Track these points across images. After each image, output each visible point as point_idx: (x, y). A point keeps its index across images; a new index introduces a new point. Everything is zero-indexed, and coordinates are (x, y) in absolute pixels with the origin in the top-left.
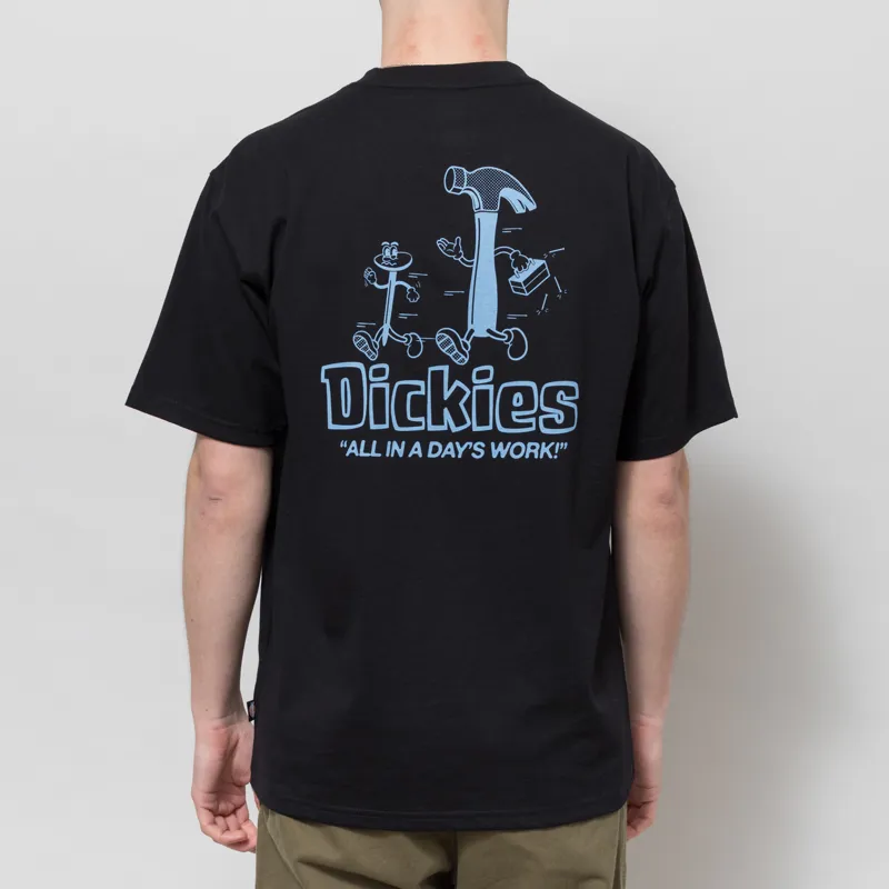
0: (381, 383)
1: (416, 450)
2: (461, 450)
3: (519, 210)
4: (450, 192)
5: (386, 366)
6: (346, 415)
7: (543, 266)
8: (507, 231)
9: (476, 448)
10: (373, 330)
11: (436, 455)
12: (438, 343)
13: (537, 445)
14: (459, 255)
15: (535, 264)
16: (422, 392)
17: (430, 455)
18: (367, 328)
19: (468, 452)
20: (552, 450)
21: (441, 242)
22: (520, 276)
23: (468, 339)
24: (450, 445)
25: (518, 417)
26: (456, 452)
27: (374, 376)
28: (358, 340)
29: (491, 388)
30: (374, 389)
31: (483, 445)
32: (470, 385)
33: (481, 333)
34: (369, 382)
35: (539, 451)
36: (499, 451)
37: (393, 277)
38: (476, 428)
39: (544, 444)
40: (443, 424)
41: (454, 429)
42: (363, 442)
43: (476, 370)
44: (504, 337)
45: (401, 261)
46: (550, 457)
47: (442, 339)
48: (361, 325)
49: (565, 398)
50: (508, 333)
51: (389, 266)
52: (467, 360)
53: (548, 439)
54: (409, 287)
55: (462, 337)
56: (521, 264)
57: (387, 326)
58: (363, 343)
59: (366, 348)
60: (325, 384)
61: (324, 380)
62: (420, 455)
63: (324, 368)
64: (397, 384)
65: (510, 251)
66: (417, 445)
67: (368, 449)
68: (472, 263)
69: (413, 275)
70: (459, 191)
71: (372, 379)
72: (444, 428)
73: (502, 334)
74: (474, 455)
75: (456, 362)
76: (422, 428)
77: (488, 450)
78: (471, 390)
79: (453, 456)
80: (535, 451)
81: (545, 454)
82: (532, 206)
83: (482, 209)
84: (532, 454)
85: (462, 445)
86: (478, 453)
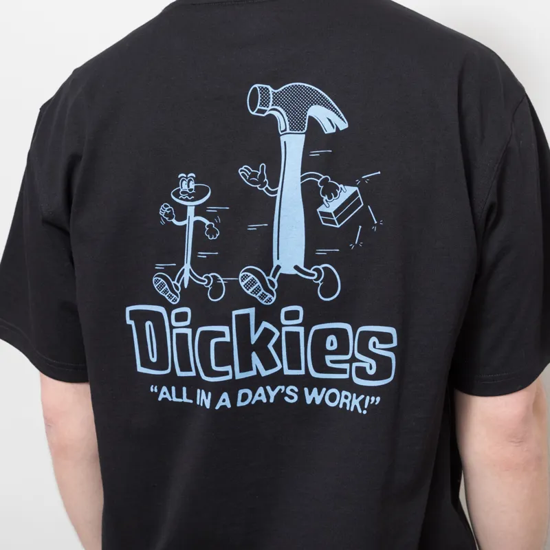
0: (183, 328)
1: (224, 401)
2: (273, 394)
3: (329, 130)
4: (254, 113)
5: (187, 310)
6: (154, 360)
7: (355, 194)
8: (315, 154)
9: (289, 392)
10: (172, 272)
11: (246, 403)
12: (242, 284)
13: (349, 394)
14: (263, 185)
15: (346, 192)
16: (227, 339)
17: (240, 404)
18: (166, 270)
19: (280, 396)
20: (362, 403)
21: (244, 171)
22: (330, 206)
23: (274, 276)
24: (261, 390)
25: (332, 362)
26: (268, 397)
27: (177, 320)
28: (157, 282)
29: (301, 330)
30: (177, 334)
31: (296, 389)
32: (279, 326)
33: (288, 269)
34: (172, 327)
35: (351, 402)
36: (314, 396)
37: (191, 211)
38: (287, 372)
39: (355, 395)
40: (252, 369)
41: (264, 373)
42: (173, 388)
43: (284, 310)
44: (313, 275)
45: (199, 193)
46: (360, 411)
47: (245, 278)
48: (159, 266)
49: (378, 345)
50: (318, 270)
51: (187, 200)
52: (274, 299)
53: (359, 390)
54: (207, 222)
55: (268, 275)
56: (331, 191)
57: (187, 267)
58: (162, 286)
59: (166, 292)
60: (130, 326)
61: (129, 322)
62: (229, 406)
63: (128, 309)
64: (200, 330)
65: (319, 177)
66: (225, 395)
67: (179, 395)
68: (276, 192)
69: (212, 209)
70: (265, 111)
71: (174, 323)
72: (253, 373)
73: (311, 271)
74: (287, 399)
75: (263, 302)
76: (229, 377)
77: (301, 395)
78: (280, 331)
79: (265, 401)
80: (348, 401)
81: (355, 407)
82: (343, 125)
83: (288, 131)
84: (345, 404)
85: (273, 389)
86: (292, 398)
